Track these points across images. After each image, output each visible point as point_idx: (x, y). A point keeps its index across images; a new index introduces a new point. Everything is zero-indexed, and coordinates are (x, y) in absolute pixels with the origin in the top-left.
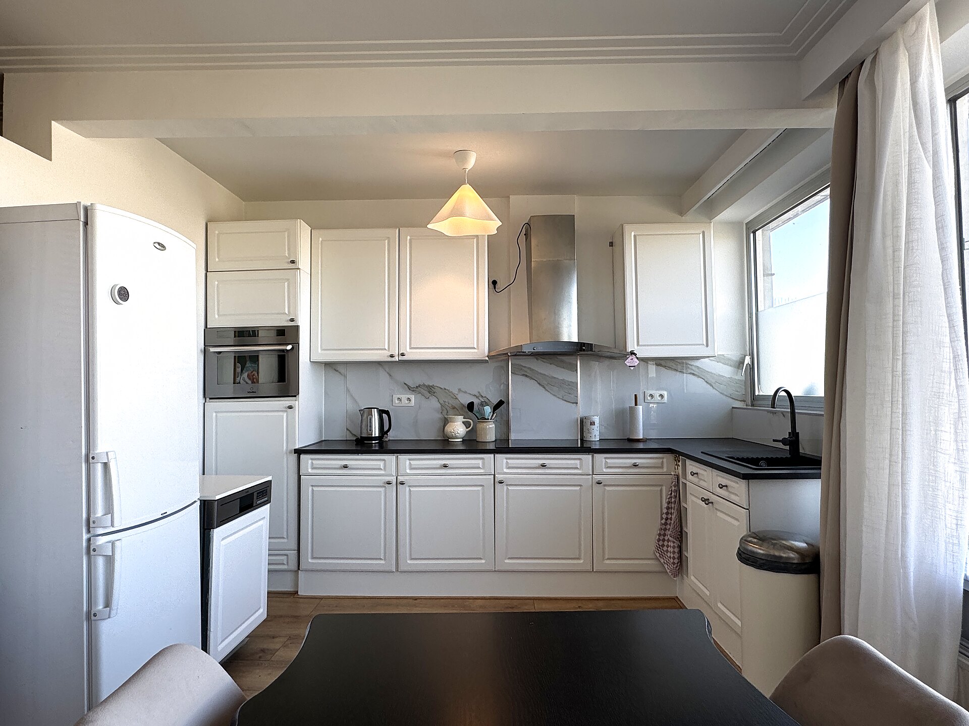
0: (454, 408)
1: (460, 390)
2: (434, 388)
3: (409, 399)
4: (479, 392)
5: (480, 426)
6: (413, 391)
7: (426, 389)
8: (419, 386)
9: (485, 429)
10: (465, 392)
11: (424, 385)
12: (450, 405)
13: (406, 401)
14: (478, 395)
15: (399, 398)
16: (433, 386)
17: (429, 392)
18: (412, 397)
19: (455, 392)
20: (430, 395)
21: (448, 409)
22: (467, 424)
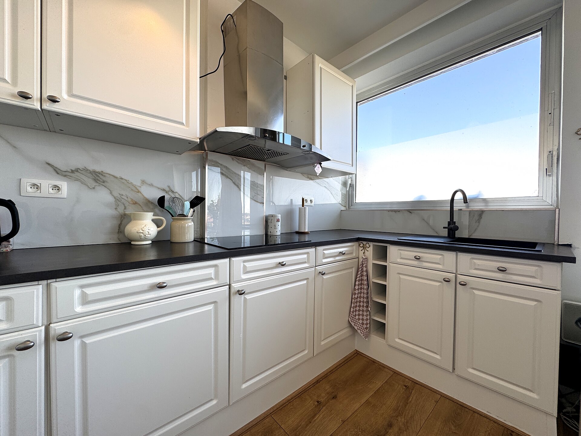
0: (135, 203)
1: (143, 182)
2: (104, 176)
3: (57, 188)
4: (169, 187)
5: (177, 224)
6: (65, 176)
7: (89, 175)
8: (77, 170)
9: (183, 228)
10: (151, 185)
11: (86, 170)
12: (130, 200)
13: (51, 190)
14: (167, 189)
15: (34, 185)
16: (102, 173)
17: (96, 180)
18: (64, 185)
19: (137, 183)
20: (96, 184)
21: (127, 204)
22: (158, 223)
